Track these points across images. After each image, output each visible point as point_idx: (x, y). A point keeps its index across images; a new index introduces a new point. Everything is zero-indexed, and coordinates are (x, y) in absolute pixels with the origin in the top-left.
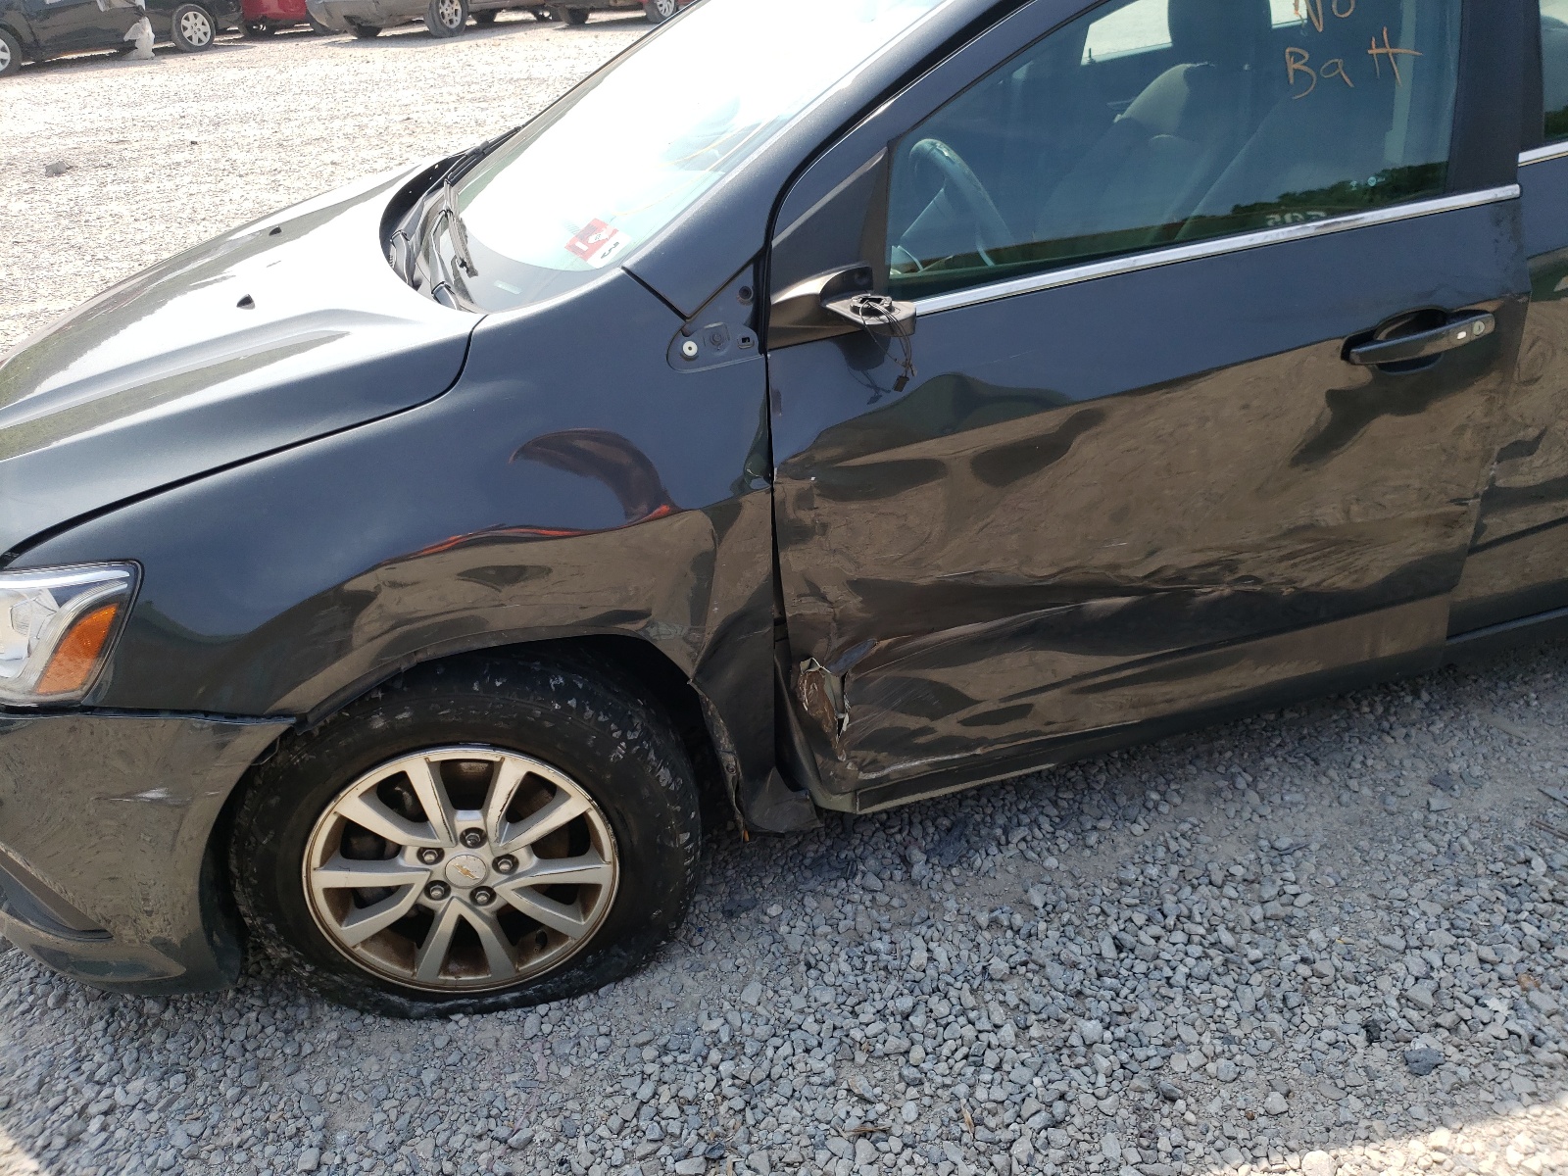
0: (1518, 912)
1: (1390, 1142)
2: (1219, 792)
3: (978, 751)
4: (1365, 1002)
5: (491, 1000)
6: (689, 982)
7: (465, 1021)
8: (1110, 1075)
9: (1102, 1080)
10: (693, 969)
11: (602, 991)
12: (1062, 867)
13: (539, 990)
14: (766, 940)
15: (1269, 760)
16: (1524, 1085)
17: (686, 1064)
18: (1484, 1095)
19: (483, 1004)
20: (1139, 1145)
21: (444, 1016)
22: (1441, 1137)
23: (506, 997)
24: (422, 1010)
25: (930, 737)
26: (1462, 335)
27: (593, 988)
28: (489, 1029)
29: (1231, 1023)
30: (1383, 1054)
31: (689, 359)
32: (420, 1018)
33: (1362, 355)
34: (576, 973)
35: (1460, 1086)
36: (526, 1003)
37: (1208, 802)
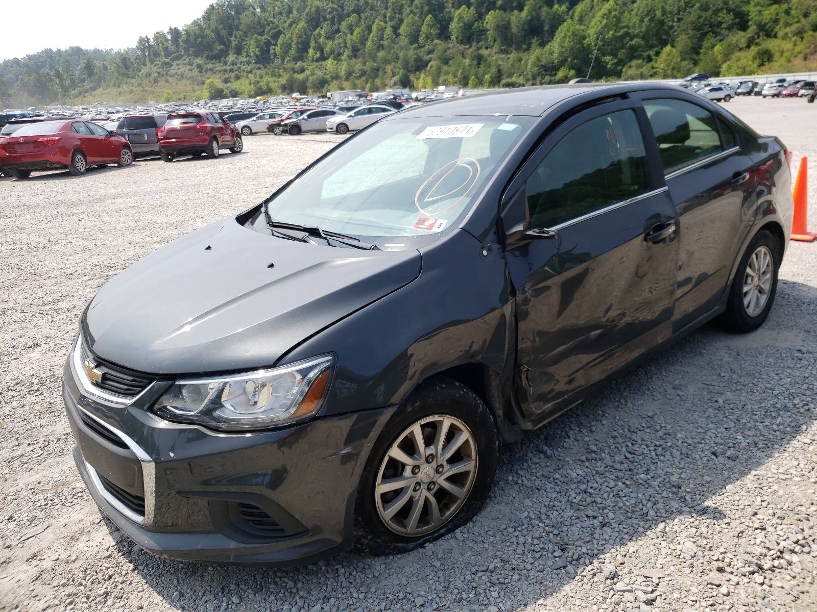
0: (725, 414)
1: (743, 478)
2: (618, 406)
3: (566, 397)
4: (707, 448)
5: (436, 534)
6: (501, 508)
7: (431, 545)
8: (659, 486)
9: (658, 489)
10: (499, 503)
11: (474, 519)
12: (591, 439)
13: (453, 525)
14: (516, 487)
15: (625, 394)
16: (762, 455)
17: (527, 528)
18: (755, 460)
19: (435, 537)
20: (682, 502)
21: (422, 546)
22: (753, 472)
23: (443, 531)
24: (412, 546)
25: (554, 393)
26: (671, 230)
27: (470, 519)
28: (445, 544)
29: (678, 464)
30: (722, 459)
31: (485, 256)
32: (412, 550)
33: (649, 239)
34: (462, 515)
35: (746, 460)
36: (451, 531)
37: (617, 410)
